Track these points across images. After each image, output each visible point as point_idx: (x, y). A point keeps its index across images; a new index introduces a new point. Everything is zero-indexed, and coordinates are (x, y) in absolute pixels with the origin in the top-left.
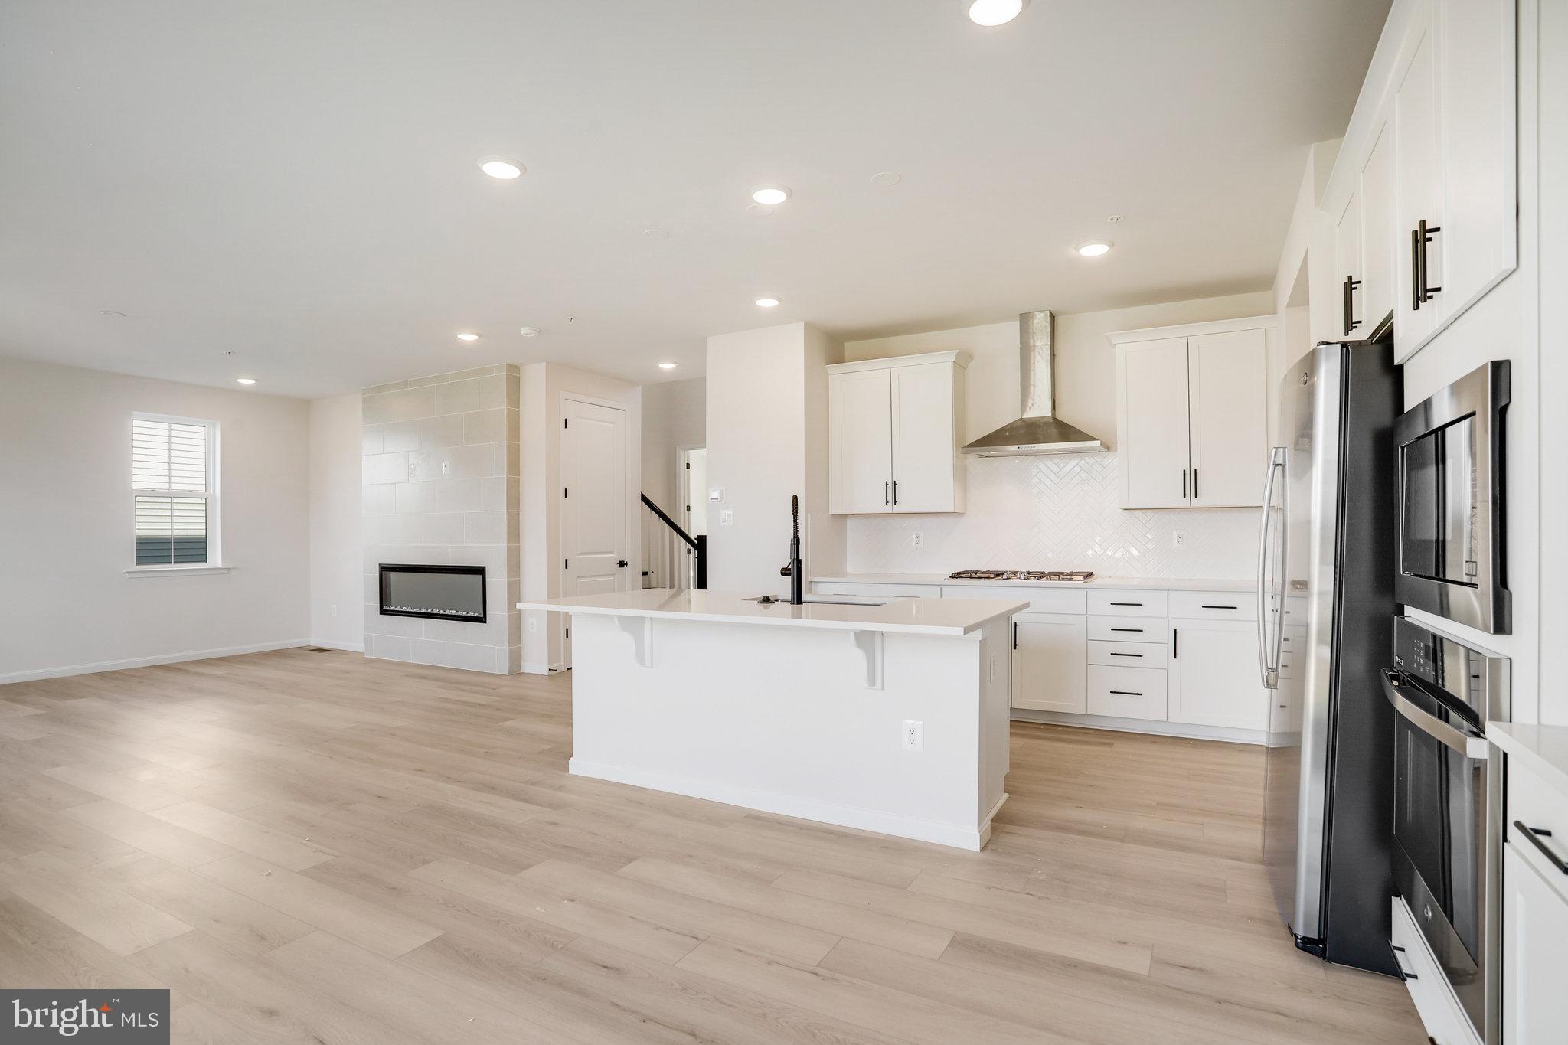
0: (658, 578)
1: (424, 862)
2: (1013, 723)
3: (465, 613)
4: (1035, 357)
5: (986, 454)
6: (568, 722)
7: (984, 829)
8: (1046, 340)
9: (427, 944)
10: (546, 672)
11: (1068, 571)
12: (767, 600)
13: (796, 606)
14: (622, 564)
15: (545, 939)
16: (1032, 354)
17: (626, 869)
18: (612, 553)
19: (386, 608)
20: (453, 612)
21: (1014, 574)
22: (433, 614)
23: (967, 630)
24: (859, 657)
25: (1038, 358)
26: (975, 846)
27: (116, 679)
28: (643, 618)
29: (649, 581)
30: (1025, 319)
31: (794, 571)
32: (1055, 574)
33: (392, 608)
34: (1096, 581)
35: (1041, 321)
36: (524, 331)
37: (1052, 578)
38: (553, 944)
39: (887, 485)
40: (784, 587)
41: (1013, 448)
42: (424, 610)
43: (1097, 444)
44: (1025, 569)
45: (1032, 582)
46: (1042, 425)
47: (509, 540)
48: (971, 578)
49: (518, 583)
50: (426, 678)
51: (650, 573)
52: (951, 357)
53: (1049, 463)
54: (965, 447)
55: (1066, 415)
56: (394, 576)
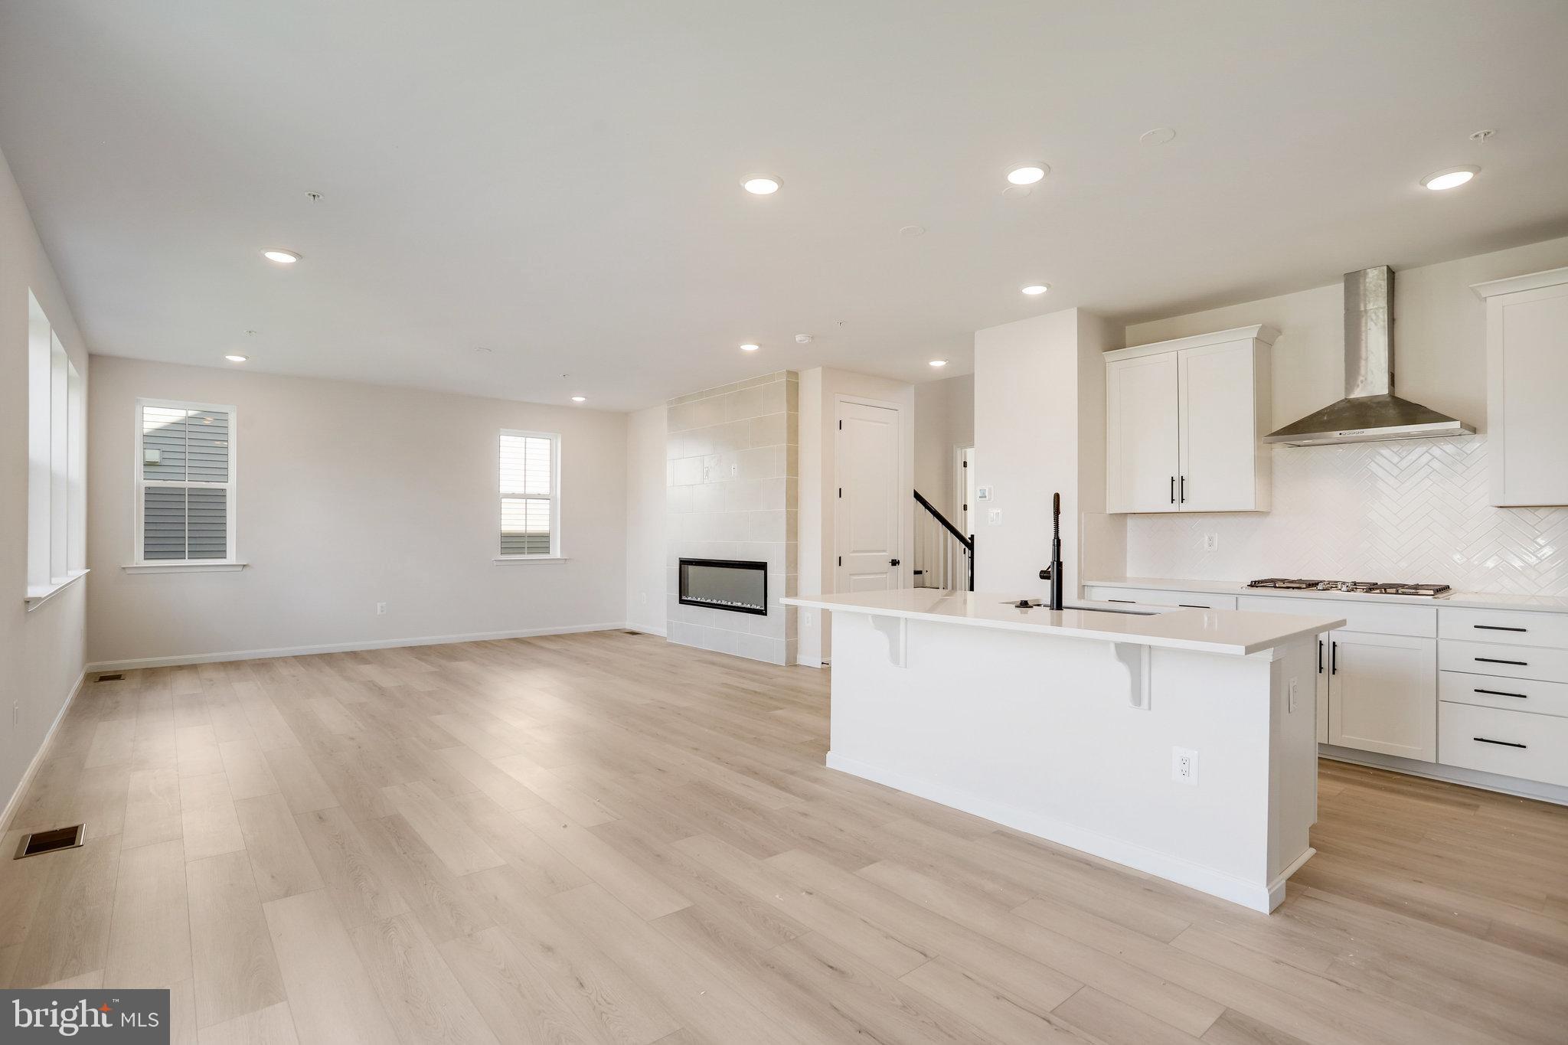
0: (931, 577)
1: (687, 835)
2: (1321, 761)
3: (749, 606)
4: (1366, 323)
5: (1298, 443)
6: (828, 716)
7: (1276, 887)
8: (1383, 303)
9: (677, 913)
10: (819, 666)
11: (1411, 583)
12: (1024, 604)
13: (1055, 611)
14: (895, 563)
15: (780, 927)
16: (1363, 321)
17: (865, 870)
18: (884, 551)
19: (684, 598)
20: (739, 604)
21: (1332, 585)
22: (722, 605)
23: (1250, 650)
24: (1121, 672)
25: (1371, 325)
26: (1265, 908)
27: (486, 647)
28: (898, 619)
29: (923, 579)
30: (1352, 281)
31: (1054, 574)
32: (1391, 586)
33: (689, 599)
34: (1454, 598)
35: (1376, 280)
36: (798, 338)
37: (1388, 590)
38: (786, 933)
39: (1173, 480)
40: (1044, 591)
41: (1336, 434)
42: (715, 602)
43: (1456, 425)
44: (1349, 580)
45: (1359, 594)
46: (1374, 405)
47: (788, 538)
48: (1275, 587)
49: (796, 579)
50: (713, 663)
51: (924, 572)
52: (1253, 332)
53: (1385, 452)
54: (1269, 435)
55: (1408, 391)
56: (691, 569)
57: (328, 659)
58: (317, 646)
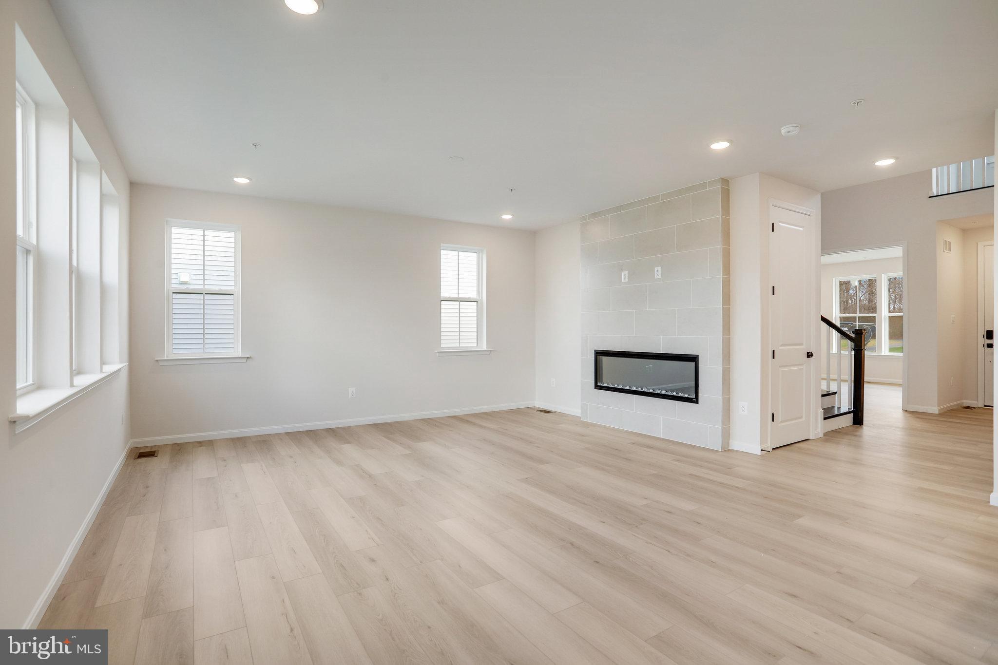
3: (675, 393)
10: (759, 453)
14: (810, 355)
18: (802, 344)
19: (599, 384)
20: (664, 392)
33: (607, 385)
36: (785, 129)
47: (723, 333)
49: (729, 370)
56: (605, 359)
57: (313, 435)
58: (304, 424)
